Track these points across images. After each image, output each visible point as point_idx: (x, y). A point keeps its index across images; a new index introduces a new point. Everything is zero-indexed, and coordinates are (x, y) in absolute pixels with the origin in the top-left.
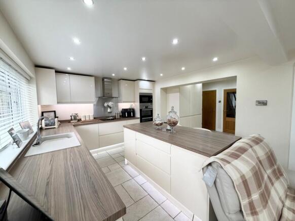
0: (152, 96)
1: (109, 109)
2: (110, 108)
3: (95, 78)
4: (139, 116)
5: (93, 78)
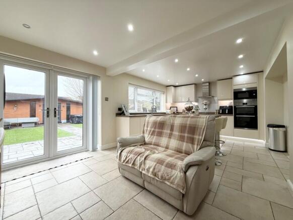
2: (205, 105)
3: (195, 85)
5: (193, 86)
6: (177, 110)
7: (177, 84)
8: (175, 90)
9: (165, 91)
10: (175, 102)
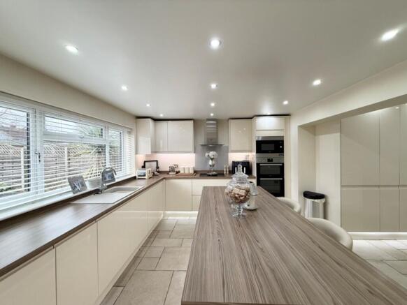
0: (283, 141)
1: (210, 161)
2: (212, 159)
3: (194, 122)
4: (256, 175)
5: (191, 123)
6: (157, 167)
7: (162, 116)
8: (155, 126)
9: (134, 128)
10: (156, 152)
